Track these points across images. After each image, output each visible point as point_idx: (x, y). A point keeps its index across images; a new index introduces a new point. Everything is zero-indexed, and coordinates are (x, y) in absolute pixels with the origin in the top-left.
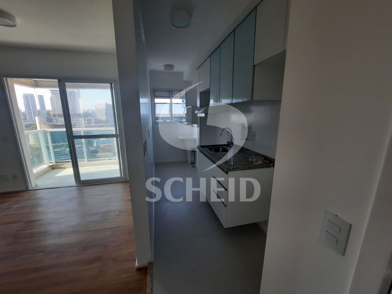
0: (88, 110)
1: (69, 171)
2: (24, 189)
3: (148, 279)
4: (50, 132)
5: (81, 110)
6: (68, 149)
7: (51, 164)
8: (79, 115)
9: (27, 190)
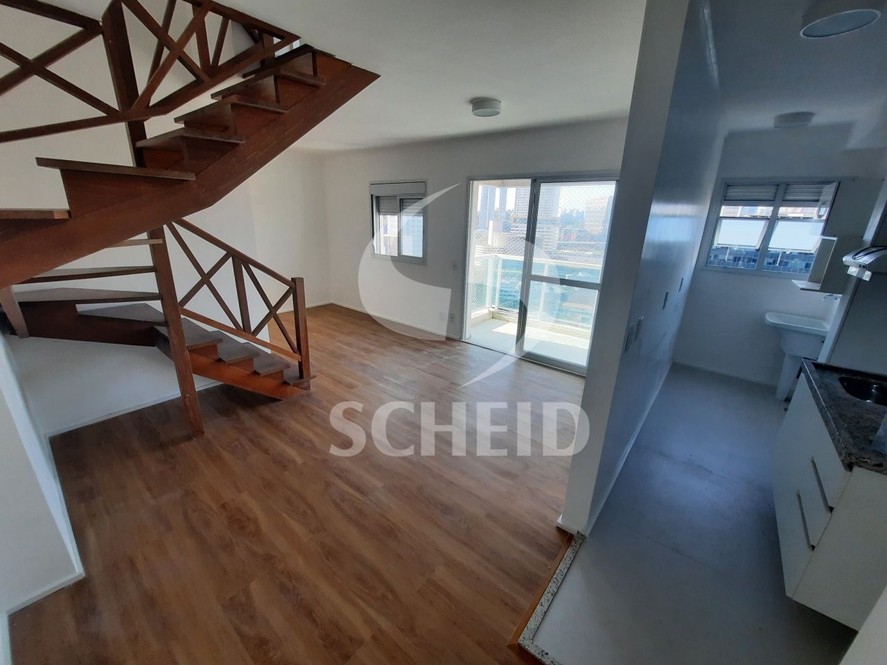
0: (572, 211)
1: (512, 328)
2: (458, 338)
3: (569, 553)
4: (503, 260)
5: (559, 210)
6: (520, 283)
7: (492, 310)
8: (553, 222)
9: (460, 340)
